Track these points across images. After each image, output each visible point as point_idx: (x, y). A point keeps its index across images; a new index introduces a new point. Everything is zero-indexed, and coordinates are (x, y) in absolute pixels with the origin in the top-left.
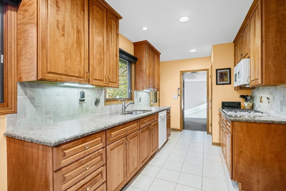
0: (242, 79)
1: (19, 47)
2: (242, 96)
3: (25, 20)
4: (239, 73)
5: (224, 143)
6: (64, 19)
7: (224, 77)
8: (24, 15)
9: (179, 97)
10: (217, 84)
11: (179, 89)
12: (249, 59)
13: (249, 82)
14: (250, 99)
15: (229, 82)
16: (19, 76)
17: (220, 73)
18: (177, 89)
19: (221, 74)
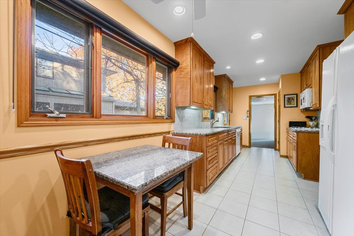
0: (306, 103)
1: (177, 89)
2: (307, 117)
3: (182, 76)
4: (304, 98)
5: (291, 155)
6: (197, 73)
7: (291, 101)
8: (180, 73)
9: (248, 118)
10: (285, 107)
11: (248, 111)
12: (312, 89)
13: (311, 106)
14: (315, 119)
15: (295, 105)
16: (176, 104)
17: (287, 98)
18: (246, 111)
19: (289, 99)
